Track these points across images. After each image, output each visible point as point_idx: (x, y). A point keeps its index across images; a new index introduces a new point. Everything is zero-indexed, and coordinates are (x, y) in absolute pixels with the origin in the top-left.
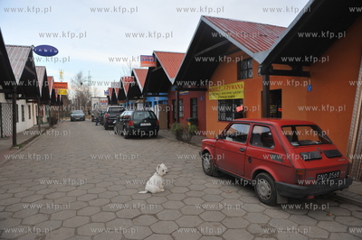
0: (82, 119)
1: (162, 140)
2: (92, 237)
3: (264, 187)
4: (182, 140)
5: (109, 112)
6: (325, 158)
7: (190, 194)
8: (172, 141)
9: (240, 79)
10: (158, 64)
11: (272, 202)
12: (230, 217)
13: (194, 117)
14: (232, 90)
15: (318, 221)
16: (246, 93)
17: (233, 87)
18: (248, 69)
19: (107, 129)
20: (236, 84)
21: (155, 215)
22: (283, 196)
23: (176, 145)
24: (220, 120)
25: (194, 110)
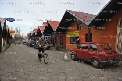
0: (19, 44)
1: (51, 50)
2: (49, 80)
3: (95, 63)
4: (59, 50)
5: (31, 41)
6: (113, 53)
7: (71, 66)
8: (55, 50)
9: (78, 30)
10: (49, 25)
11: (98, 67)
12: (88, 72)
13: (61, 42)
14: (75, 34)
15: (113, 72)
16: (80, 35)
17: (75, 33)
18: (80, 27)
19: (30, 47)
20: (77, 32)
21: (64, 73)
22: (102, 65)
23: (57, 52)
24: (71, 43)
25: (61, 40)
